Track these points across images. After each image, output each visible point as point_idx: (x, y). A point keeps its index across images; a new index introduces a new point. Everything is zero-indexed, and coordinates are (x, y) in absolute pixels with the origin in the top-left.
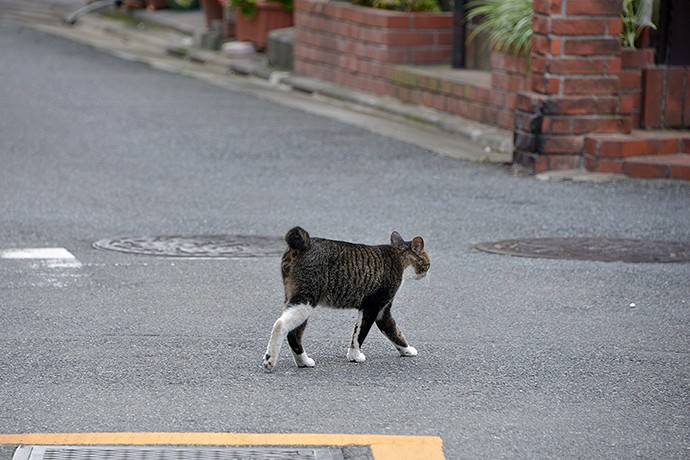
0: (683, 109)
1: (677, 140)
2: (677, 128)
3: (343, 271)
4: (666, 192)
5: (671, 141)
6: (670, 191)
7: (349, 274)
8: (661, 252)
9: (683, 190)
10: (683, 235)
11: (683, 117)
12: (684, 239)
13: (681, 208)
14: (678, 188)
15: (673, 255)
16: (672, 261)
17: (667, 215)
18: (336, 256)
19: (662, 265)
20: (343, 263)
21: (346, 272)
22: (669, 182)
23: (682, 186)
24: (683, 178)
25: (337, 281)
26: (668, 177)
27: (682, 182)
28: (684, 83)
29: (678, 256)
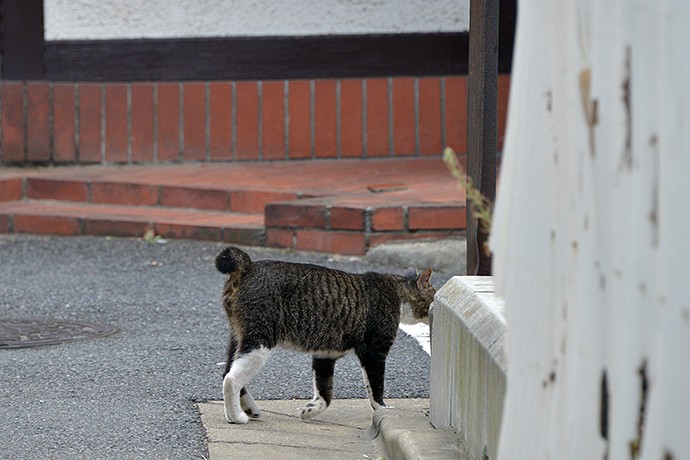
0: (26, 139)
1: (20, 181)
2: (19, 164)
3: (306, 301)
4: (11, 252)
5: (11, 181)
6: (15, 251)
7: (315, 304)
8: (8, 335)
9: (32, 248)
10: (37, 309)
11: (26, 150)
12: (38, 315)
13: (31, 273)
14: (25, 244)
15: (24, 338)
16: (24, 347)
17: (13, 283)
18: (295, 282)
19: (10, 353)
20: (306, 292)
21: (310, 302)
22: (13, 238)
23: (31, 242)
24: (32, 233)
25: (300, 313)
26: (11, 231)
27: (30, 237)
28: (25, 102)
29: (31, 339)
